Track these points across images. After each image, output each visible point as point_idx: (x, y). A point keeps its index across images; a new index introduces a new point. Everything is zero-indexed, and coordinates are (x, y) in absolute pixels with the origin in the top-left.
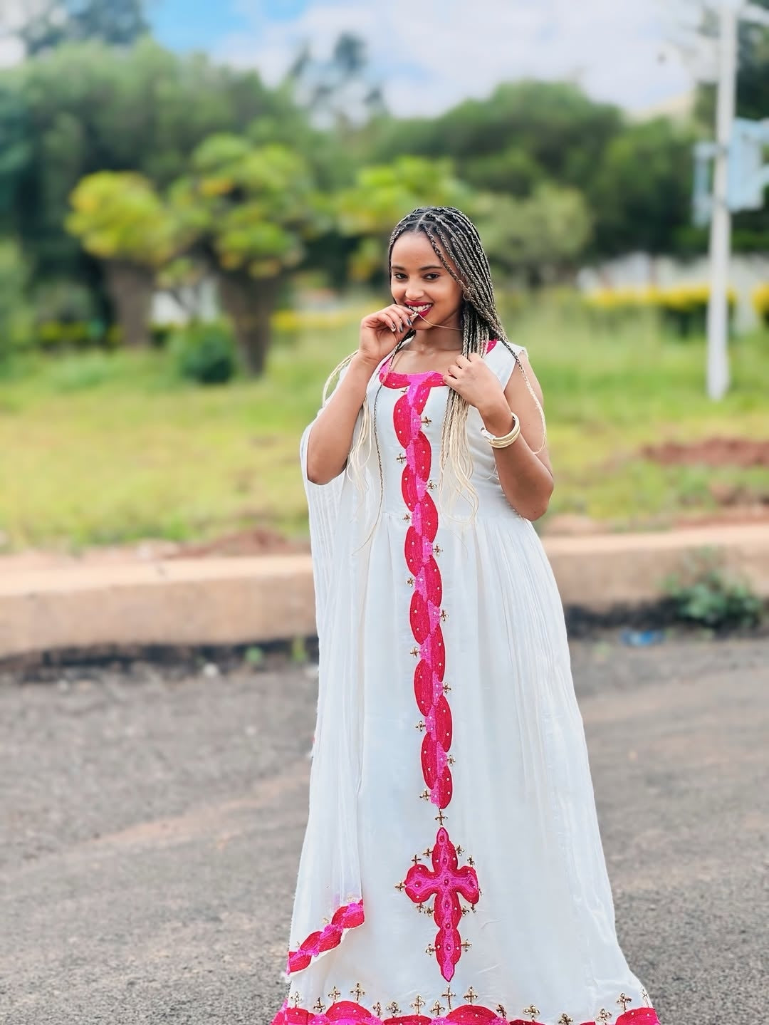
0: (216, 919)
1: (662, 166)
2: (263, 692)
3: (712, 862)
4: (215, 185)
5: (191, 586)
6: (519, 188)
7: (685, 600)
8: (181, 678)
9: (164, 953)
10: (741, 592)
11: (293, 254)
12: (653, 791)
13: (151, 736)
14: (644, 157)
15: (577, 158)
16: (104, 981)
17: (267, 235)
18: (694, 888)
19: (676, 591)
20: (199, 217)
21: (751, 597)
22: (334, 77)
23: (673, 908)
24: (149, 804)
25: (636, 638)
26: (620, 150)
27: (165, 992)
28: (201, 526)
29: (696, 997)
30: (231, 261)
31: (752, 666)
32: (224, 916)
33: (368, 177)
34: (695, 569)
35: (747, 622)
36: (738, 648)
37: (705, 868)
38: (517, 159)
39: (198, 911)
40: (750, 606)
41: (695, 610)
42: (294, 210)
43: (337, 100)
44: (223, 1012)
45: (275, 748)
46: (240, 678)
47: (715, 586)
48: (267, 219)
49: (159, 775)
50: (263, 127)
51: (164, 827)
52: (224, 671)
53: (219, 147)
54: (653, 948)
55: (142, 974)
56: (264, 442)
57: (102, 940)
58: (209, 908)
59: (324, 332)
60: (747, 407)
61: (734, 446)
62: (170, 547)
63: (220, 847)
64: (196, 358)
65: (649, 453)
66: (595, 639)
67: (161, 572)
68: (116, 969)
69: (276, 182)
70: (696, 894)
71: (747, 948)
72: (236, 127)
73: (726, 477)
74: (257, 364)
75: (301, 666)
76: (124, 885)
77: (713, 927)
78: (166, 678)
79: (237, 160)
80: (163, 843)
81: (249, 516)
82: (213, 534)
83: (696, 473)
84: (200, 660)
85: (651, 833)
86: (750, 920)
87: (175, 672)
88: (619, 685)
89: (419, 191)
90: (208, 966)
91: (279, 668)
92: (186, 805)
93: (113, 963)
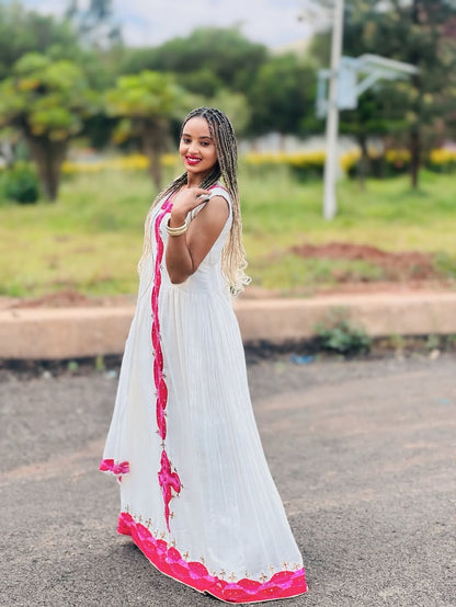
0: (80, 523)
1: (291, 82)
2: (82, 388)
3: (368, 491)
4: (28, 83)
5: (35, 324)
6: (208, 92)
7: (328, 338)
8: (29, 379)
9: (52, 543)
10: (360, 333)
11: (76, 127)
12: (327, 449)
13: (18, 414)
14: (280, 76)
15: (242, 76)
16: (18, 560)
17: (59, 115)
18: (361, 506)
19: (322, 333)
20: (18, 102)
21: (366, 336)
22: (91, 21)
23: (351, 518)
24: (25, 454)
25: (300, 359)
26: (267, 71)
27: (57, 566)
28: (30, 288)
29: (373, 570)
30: (38, 130)
31: (370, 377)
32: (84, 521)
33: (124, 82)
34: (334, 319)
35: (363, 351)
36: (359, 366)
37: (366, 494)
38: (206, 75)
39: (68, 518)
40: (364, 341)
41: (334, 343)
42: (76, 101)
43: (93, 35)
44: (93, 578)
45: (96, 421)
46: (65, 380)
47: (345, 330)
48: (61, 105)
49: (28, 437)
50: (55, 49)
51: (38, 468)
52: (55, 376)
53: (31, 60)
54: (343, 541)
55: (40, 555)
56: (61, 239)
57: (12, 535)
58: (74, 517)
59: (90, 174)
60: (347, 225)
61: (345, 248)
62: (15, 301)
63: (74, 480)
64: (15, 188)
65: (296, 250)
66: (276, 360)
67: (15, 315)
68: (24, 552)
69: (66, 83)
70: (363, 509)
71: (398, 542)
72: (40, 48)
73: (340, 266)
74: (53, 193)
75: (101, 373)
76: (20, 502)
77: (376, 528)
78: (20, 379)
79: (42, 69)
80: (39, 478)
81: (58, 283)
82: (38, 294)
83: (323, 263)
84: (41, 369)
85: (330, 473)
86: (397, 524)
87: (25, 376)
88: (295, 387)
89: (155, 91)
90: (80, 551)
91: (87, 374)
92: (48, 455)
93: (22, 549)
